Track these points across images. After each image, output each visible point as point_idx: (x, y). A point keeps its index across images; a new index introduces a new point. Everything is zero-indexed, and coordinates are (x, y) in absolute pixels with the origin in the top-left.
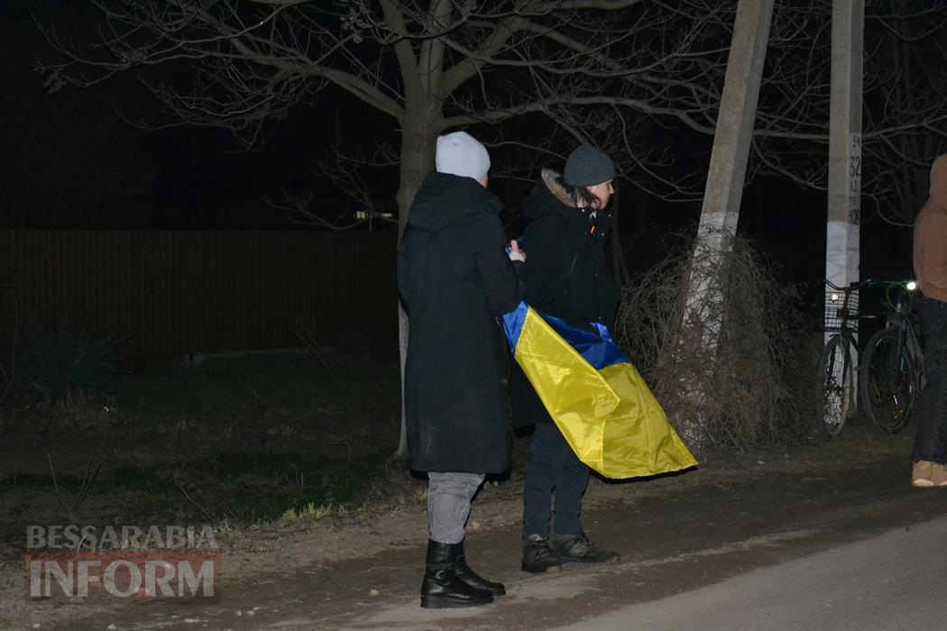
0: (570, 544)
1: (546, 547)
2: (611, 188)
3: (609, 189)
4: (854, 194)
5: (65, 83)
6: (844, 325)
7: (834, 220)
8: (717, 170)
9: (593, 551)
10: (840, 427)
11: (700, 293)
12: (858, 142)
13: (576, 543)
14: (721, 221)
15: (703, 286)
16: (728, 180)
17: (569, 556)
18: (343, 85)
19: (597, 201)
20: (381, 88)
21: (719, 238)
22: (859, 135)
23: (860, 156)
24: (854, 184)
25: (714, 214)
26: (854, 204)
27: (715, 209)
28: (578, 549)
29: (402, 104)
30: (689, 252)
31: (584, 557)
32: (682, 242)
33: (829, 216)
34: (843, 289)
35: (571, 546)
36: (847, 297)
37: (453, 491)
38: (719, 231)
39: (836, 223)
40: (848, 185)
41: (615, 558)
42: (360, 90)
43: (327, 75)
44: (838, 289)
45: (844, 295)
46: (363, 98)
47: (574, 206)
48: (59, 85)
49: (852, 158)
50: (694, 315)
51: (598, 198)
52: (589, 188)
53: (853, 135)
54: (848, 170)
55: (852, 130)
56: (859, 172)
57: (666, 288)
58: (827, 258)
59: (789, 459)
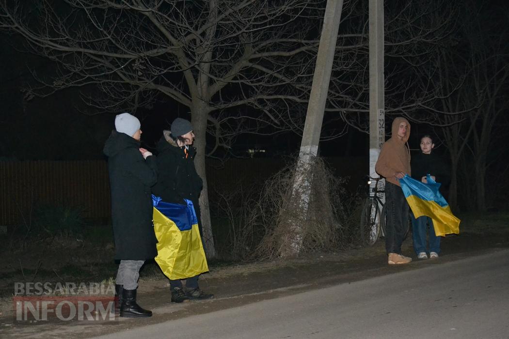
0: (192, 292)
1: (182, 292)
2: (193, 134)
3: (192, 135)
4: (381, 136)
5: (34, 96)
6: (375, 195)
7: (372, 148)
8: (307, 127)
9: (203, 294)
10: (374, 242)
11: (300, 181)
12: (383, 113)
13: (195, 291)
14: (309, 149)
15: (301, 179)
16: (312, 131)
17: (192, 297)
18: (166, 93)
19: (187, 140)
20: (182, 94)
21: (308, 157)
22: (383, 110)
23: (384, 119)
24: (381, 132)
25: (306, 147)
26: (382, 141)
27: (307, 144)
28: (196, 294)
29: (191, 100)
30: (295, 164)
31: (199, 297)
32: (293, 160)
33: (370, 147)
34: (375, 179)
35: (193, 293)
36: (377, 182)
37: (130, 267)
38: (308, 154)
39: (373, 149)
40: (378, 132)
41: (212, 297)
42: (173, 94)
43: (159, 89)
44: (373, 179)
45: (376, 182)
46: (174, 98)
47: (177, 146)
48: (31, 97)
49: (379, 120)
50: (297, 192)
51: (187, 139)
52: (182, 136)
53: (380, 110)
54: (378, 125)
55: (380, 107)
56: (384, 126)
57: (285, 180)
58: (370, 165)
59: (335, 255)
